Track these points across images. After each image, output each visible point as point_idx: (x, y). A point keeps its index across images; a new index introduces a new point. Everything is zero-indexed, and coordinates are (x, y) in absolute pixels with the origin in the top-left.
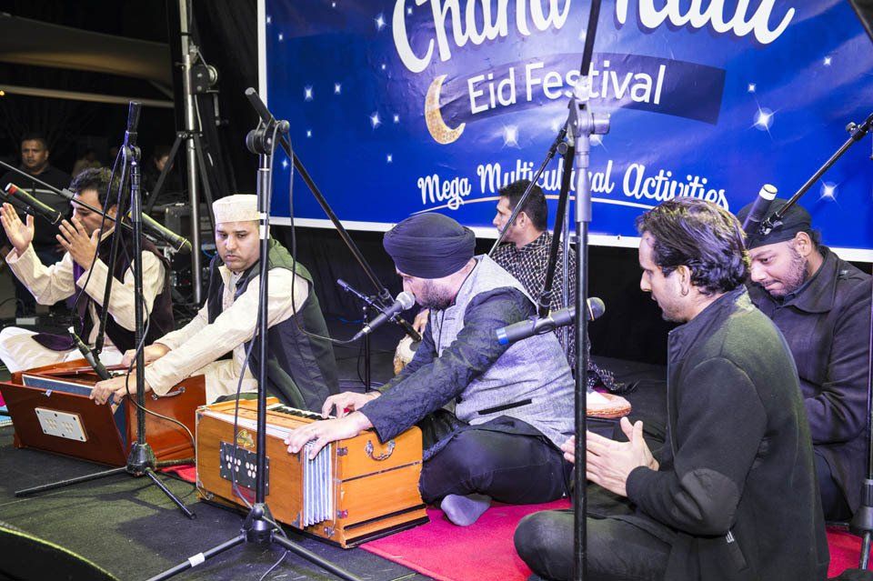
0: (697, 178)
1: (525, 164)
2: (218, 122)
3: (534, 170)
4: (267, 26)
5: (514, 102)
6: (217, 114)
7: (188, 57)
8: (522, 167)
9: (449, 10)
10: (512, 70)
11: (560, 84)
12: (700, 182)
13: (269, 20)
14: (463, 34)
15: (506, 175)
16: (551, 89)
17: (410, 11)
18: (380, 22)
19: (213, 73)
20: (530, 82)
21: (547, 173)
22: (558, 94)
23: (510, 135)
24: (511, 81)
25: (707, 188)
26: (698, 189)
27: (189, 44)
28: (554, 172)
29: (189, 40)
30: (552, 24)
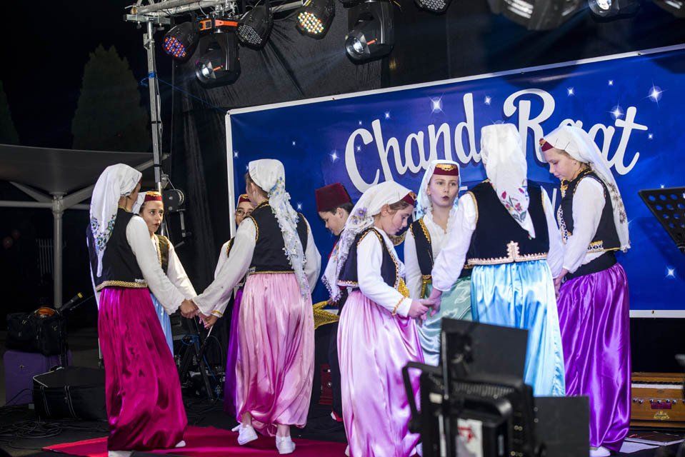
2: (184, 235)
4: (235, 159)
6: (183, 228)
7: (159, 183)
9: (391, 148)
13: (236, 154)
14: (404, 166)
17: (359, 148)
18: (334, 156)
19: (181, 196)
27: (161, 174)
29: (160, 170)
30: (472, 159)
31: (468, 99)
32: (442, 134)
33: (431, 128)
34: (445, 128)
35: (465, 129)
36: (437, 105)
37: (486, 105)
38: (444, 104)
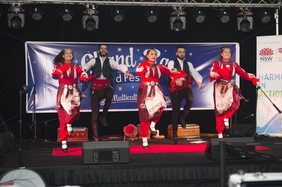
0: (167, 97)
1: (125, 95)
3: (127, 96)
5: (121, 81)
8: (124, 95)
10: (120, 75)
11: (134, 78)
12: (168, 97)
15: (119, 97)
16: (131, 80)
17: (87, 60)
18: (76, 61)
20: (125, 78)
21: (131, 97)
22: (134, 80)
23: (120, 89)
24: (120, 77)
25: (169, 99)
26: (168, 99)
28: (133, 96)
30: (131, 66)
31: (131, 49)
32: (121, 58)
33: (117, 56)
34: (122, 57)
35: (129, 58)
36: (120, 50)
37: (138, 52)
38: (122, 49)
